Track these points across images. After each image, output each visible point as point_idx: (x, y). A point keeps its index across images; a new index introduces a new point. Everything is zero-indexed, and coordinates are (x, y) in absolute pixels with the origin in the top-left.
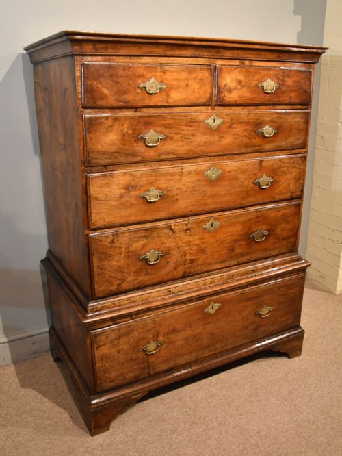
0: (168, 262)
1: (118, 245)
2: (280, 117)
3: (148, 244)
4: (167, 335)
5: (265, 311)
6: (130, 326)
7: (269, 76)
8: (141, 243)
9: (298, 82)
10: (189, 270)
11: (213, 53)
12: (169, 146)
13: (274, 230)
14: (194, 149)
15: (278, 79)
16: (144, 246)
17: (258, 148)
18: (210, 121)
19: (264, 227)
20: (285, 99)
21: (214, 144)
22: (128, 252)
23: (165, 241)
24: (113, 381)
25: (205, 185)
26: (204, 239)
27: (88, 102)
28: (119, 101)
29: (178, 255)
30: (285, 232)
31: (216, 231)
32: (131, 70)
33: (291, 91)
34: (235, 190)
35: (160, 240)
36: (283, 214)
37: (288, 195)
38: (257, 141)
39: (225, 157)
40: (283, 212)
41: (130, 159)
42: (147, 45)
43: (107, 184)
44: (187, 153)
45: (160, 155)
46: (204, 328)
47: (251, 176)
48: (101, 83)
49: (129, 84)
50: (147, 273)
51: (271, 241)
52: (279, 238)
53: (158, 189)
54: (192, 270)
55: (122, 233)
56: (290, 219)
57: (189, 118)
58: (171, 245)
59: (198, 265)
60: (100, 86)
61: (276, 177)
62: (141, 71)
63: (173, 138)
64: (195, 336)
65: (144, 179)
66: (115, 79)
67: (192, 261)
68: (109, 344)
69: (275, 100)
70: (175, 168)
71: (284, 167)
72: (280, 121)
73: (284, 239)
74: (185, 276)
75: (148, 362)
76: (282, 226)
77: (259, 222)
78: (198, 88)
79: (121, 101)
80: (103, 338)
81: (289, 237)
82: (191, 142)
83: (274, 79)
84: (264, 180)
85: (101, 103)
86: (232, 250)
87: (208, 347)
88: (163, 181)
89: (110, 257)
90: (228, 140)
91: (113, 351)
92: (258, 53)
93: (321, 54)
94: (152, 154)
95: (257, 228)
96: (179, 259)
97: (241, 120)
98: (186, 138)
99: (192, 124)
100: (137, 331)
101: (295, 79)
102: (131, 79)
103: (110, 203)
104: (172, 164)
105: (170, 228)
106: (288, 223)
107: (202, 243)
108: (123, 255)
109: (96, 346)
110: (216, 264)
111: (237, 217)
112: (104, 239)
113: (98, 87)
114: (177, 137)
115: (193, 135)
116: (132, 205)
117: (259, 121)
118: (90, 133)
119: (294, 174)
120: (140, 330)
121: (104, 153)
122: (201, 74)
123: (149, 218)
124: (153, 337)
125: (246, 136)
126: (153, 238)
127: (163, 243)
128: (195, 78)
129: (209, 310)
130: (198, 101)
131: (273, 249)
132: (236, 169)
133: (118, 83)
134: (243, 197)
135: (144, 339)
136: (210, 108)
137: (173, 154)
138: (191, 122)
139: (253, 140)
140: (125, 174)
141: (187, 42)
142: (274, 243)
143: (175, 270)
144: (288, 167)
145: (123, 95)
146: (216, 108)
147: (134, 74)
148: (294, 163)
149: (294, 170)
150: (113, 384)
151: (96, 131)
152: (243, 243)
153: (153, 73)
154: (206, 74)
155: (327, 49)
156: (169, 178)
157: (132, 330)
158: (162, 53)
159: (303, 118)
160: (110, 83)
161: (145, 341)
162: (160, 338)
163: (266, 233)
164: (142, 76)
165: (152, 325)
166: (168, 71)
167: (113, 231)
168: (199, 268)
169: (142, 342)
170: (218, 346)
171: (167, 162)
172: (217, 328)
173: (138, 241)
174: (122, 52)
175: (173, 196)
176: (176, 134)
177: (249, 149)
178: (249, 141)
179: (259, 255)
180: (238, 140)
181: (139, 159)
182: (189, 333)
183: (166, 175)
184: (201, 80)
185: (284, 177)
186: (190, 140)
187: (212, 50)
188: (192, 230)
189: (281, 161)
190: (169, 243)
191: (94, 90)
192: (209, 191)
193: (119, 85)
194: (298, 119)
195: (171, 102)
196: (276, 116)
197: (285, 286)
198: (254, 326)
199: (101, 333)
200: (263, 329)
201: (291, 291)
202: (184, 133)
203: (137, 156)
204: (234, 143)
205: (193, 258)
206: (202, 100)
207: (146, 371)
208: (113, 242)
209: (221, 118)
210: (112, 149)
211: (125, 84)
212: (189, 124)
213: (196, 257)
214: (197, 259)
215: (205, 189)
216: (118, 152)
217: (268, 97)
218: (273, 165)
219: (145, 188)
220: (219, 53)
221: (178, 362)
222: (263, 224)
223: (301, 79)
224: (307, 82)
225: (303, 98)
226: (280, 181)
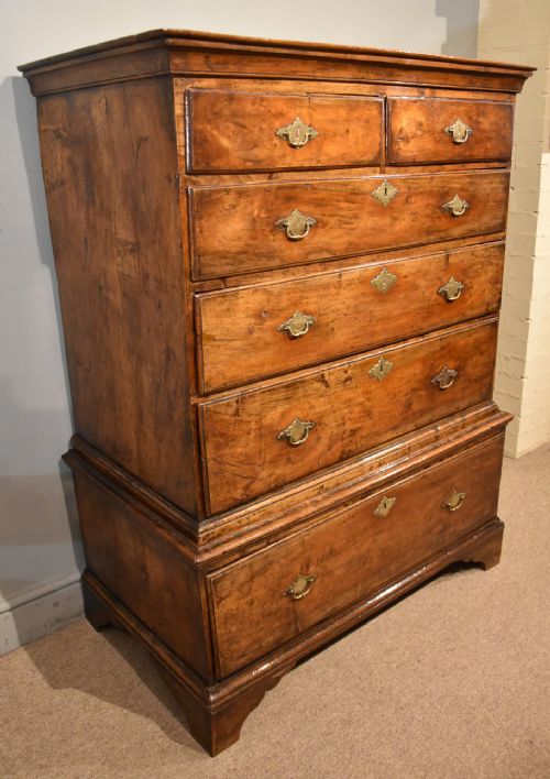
0: (319, 438)
1: (244, 417)
2: (473, 183)
3: (290, 410)
4: (322, 561)
5: (454, 501)
6: (267, 556)
7: (459, 115)
8: (280, 410)
9: (496, 123)
10: (348, 448)
11: (382, 77)
12: (322, 238)
13: (463, 368)
14: (356, 241)
15: (470, 118)
16: (283, 415)
17: (443, 234)
18: (379, 192)
19: (451, 364)
20: (479, 152)
21: (384, 231)
22: (260, 429)
23: (314, 402)
24: (242, 657)
25: (372, 301)
26: (370, 392)
27: (197, 163)
28: (246, 160)
29: (333, 425)
30: (477, 370)
31: (388, 377)
32: (265, 104)
33: (487, 139)
34: (413, 307)
35: (308, 403)
36: (476, 340)
37: (482, 310)
38: (443, 223)
39: (398, 252)
40: (475, 336)
41: (264, 263)
42: (290, 60)
43: (228, 310)
44: (347, 249)
45: (309, 253)
46: (374, 541)
47: (434, 282)
48: (217, 128)
49: (261, 130)
50: (289, 460)
51: (460, 385)
52: (470, 381)
53: (305, 313)
54: (353, 447)
55: (250, 397)
56: (484, 347)
57: (350, 187)
58: (324, 408)
59: (362, 437)
60: (215, 132)
61: (468, 281)
62: (280, 106)
63: (327, 224)
64: (360, 558)
65: (285, 297)
66: (240, 120)
67: (353, 432)
68: (236, 593)
69: (467, 153)
70: (328, 275)
71: (477, 263)
72: (472, 188)
73: (477, 381)
74: (345, 457)
75: (295, 612)
76: (475, 359)
78: (363, 136)
79: (249, 161)
80: (227, 583)
81: (482, 377)
82: (353, 229)
83: (466, 120)
84: (452, 285)
85: (217, 164)
86: (409, 406)
87: (379, 572)
88: (311, 300)
89: (233, 440)
90: (403, 223)
91: (243, 604)
92: (444, 76)
93: (525, 78)
94: (295, 252)
95: (441, 366)
96: (336, 431)
97: (421, 189)
98: (346, 223)
99: (354, 197)
100: (278, 562)
101: (492, 118)
102: (264, 120)
103: (233, 343)
104: (325, 269)
105: (322, 379)
106: (482, 353)
107: (368, 399)
108: (253, 434)
109: (216, 600)
110: (386, 432)
111: (414, 351)
112: (223, 410)
113: (212, 135)
114: (333, 221)
115: (356, 217)
116: (267, 345)
117: (446, 189)
118: (201, 219)
119: (490, 274)
120: (283, 561)
121: (223, 255)
122: (367, 112)
123: (293, 364)
124: (302, 568)
125: (428, 216)
126: (297, 399)
127: (312, 407)
128: (358, 119)
129: (382, 511)
130: (363, 158)
131: (462, 398)
132: (414, 271)
133: (244, 127)
134: (423, 318)
135: (288, 574)
136: (378, 169)
137: (328, 251)
138: (354, 195)
139: (438, 223)
140: (256, 290)
141: (349, 56)
142: (463, 389)
143: (329, 449)
144: (482, 263)
145: (253, 148)
146: (387, 169)
147: (270, 111)
148: (489, 256)
149: (491, 267)
150: (243, 660)
151: (210, 216)
152: (423, 393)
153: (298, 111)
154: (374, 111)
155: (535, 69)
156: (322, 292)
157: (271, 563)
158: (310, 75)
159: (501, 182)
160: (232, 127)
161: (290, 577)
162: (312, 569)
163: (452, 372)
164: (280, 115)
165: (300, 550)
166: (320, 105)
167: (238, 392)
168: (363, 441)
169: (285, 580)
170: (393, 567)
171: (317, 266)
172: (391, 539)
173: (274, 408)
174: (251, 70)
175: (328, 324)
176: (331, 216)
177: (432, 238)
178: (431, 224)
179: (444, 410)
180: (417, 223)
181: (277, 262)
182: (353, 552)
183: (316, 288)
184: (367, 121)
185: (477, 280)
186: (352, 226)
187: (382, 71)
188: (353, 380)
189: (473, 254)
190: (320, 406)
191: (206, 141)
192: (379, 310)
193: (245, 131)
194: (495, 185)
195: (324, 161)
196: (467, 180)
197: (481, 456)
198: (440, 527)
199: (224, 576)
200: (452, 529)
201: (487, 463)
202: (343, 213)
203: (274, 258)
204: (412, 227)
205: (354, 426)
206: (369, 157)
207: (293, 629)
208: (237, 413)
209: (395, 186)
210: (236, 246)
211: (256, 130)
212: (350, 197)
213: (358, 425)
214: (360, 428)
215: (371, 308)
216: (245, 253)
217: (458, 149)
218: (462, 261)
219: (286, 313)
220: (391, 75)
221: (338, 604)
222: (449, 359)
223: (500, 119)
224: (507, 124)
225: (503, 149)
226: (472, 288)
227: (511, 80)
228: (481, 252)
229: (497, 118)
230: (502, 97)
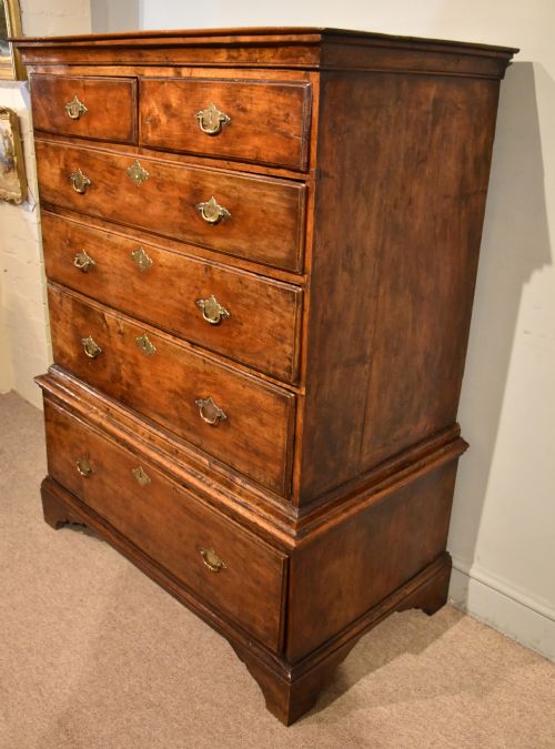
0: (105, 366)
1: (64, 309)
2: (235, 188)
3: (87, 326)
4: (98, 465)
5: (212, 558)
7: (213, 99)
8: (81, 321)
9: (270, 113)
10: (126, 396)
11: (136, 56)
12: (95, 198)
13: (236, 420)
15: (228, 104)
16: (83, 326)
17: (200, 239)
18: (132, 170)
19: (218, 400)
21: (140, 210)
22: (73, 325)
23: (100, 333)
25: (133, 274)
26: (138, 360)
28: (52, 125)
29: (114, 364)
32: (60, 85)
33: (255, 133)
34: (169, 302)
35: (97, 330)
36: (252, 399)
37: (261, 364)
39: (161, 239)
40: (251, 392)
41: (66, 202)
44: (112, 215)
46: (133, 498)
47: (192, 288)
48: (40, 101)
49: (59, 104)
50: (88, 365)
52: (247, 444)
53: (87, 253)
54: (130, 399)
55: (67, 297)
56: (266, 417)
57: (111, 161)
58: (107, 345)
59: (135, 397)
61: (235, 312)
62: (66, 87)
63: (98, 187)
64: (123, 499)
65: (76, 234)
66: (49, 97)
67: (128, 385)
69: (226, 149)
70: (103, 232)
71: (248, 296)
72: (234, 195)
73: (257, 453)
76: (251, 422)
77: (209, 384)
78: (118, 115)
81: (265, 456)
82: (115, 199)
83: (222, 104)
84: (212, 306)
85: (42, 125)
87: (139, 532)
88: (91, 246)
90: (157, 209)
94: (81, 203)
95: (205, 393)
96: (115, 372)
97: (171, 179)
98: (109, 191)
99: (113, 171)
100: (73, 431)
101: (264, 105)
102: (59, 98)
104: (103, 226)
105: (103, 316)
106: (262, 423)
107: (137, 365)
108: (69, 326)
111: (176, 352)
112: (55, 295)
113: (39, 106)
114: (101, 186)
115: (116, 188)
117: (198, 187)
119: (270, 323)
120: (75, 434)
121: (48, 188)
122: (121, 93)
125: (179, 210)
126: (90, 321)
127: (98, 336)
128: (114, 100)
129: (137, 473)
130: (120, 136)
131: (236, 456)
132: (169, 264)
133: (50, 101)
136: (137, 149)
137: (100, 210)
138: (113, 167)
139: (192, 222)
140: (63, 220)
142: (238, 447)
143: (113, 383)
144: (256, 301)
145: (55, 117)
146: (145, 150)
148: (268, 296)
151: (41, 159)
152: (186, 405)
153: (76, 90)
154: (126, 93)
156: (97, 243)
158: (85, 61)
159: (281, 199)
160: (46, 101)
161: (79, 451)
163: (220, 412)
164: (67, 93)
166: (88, 86)
167: (61, 288)
171: (99, 222)
172: (148, 515)
173: (78, 317)
175: (103, 272)
176: (100, 182)
177: (188, 237)
178: (185, 221)
180: (169, 215)
182: (117, 487)
184: (120, 102)
188: (124, 337)
189: (241, 281)
190: (105, 339)
191: (37, 109)
192: (137, 284)
195: (92, 133)
196: (227, 183)
197: (245, 545)
200: (211, 588)
202: (107, 182)
203: (71, 201)
204: (164, 217)
205: (129, 380)
206: (124, 135)
209: (145, 169)
210: (52, 185)
211: (56, 104)
212: (111, 169)
213: (132, 382)
214: (133, 386)
215: (133, 280)
216: (56, 191)
217: (208, 141)
218: (226, 282)
219: (77, 247)
222: (216, 392)
223: (278, 108)
224: (291, 115)
225: (282, 152)
226: (241, 324)
227: (293, 50)
228: (252, 286)
229: (273, 105)
230: (291, 76)
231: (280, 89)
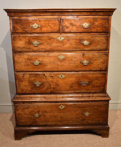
0: (44, 87)
1: (25, 78)
2: (92, 38)
3: (36, 79)
4: (43, 112)
5: (87, 114)
6: (28, 106)
7: (86, 22)
8: (33, 78)
9: (101, 23)
10: (53, 91)
11: (60, 14)
12: (42, 47)
13: (91, 82)
14: (53, 48)
15: (90, 22)
16: (34, 80)
17: (81, 49)
18: (59, 38)
19: (86, 80)
20: (94, 30)
21: (61, 47)
22: (29, 81)
23: (42, 79)
24: (22, 123)
25: (57, 61)
26: (58, 81)
27: (13, 31)
28: (23, 31)
29: (48, 85)
30: (97, 84)
31: (64, 78)
32: (27, 21)
33: (98, 27)
34: (71, 64)
35: (41, 79)
36: (96, 77)
37: (99, 69)
38: (81, 46)
40: (96, 75)
41: (28, 50)
43: (20, 57)
44: (50, 49)
45: (39, 49)
46: (58, 114)
47: (79, 60)
48: (17, 25)
49: (27, 25)
50: (36, 89)
51: (90, 87)
52: (95, 86)
53: (38, 61)
54: (54, 91)
55: (26, 74)
56: (100, 79)
57: (50, 37)
58: (45, 81)
59: (56, 90)
60: (17, 26)
61: (92, 61)
62: (31, 21)
63: (44, 44)
64: (54, 116)
65: (33, 57)
66: (22, 24)
67: (54, 88)
68: (21, 110)
69: (89, 31)
71: (95, 57)
72: (92, 39)
73: (97, 87)
74: (51, 93)
75: (35, 120)
76: (96, 81)
77: (84, 78)
78: (53, 27)
79: (24, 31)
80: (19, 107)
81: (99, 86)
82: (51, 46)
83: (88, 22)
84: (85, 62)
85: (17, 31)
86: (72, 87)
87: (61, 121)
88: (40, 58)
90: (67, 45)
91: (22, 113)
92: (80, 13)
93: (113, 11)
94: (36, 49)
95: (82, 80)
96: (48, 87)
97: (73, 38)
98: (49, 44)
99: (51, 39)
100: (31, 108)
101: (100, 22)
102: (27, 24)
103: (21, 64)
104: (45, 53)
105: (44, 75)
106: (99, 80)
107: (58, 82)
108: (27, 82)
109: (16, 110)
110: (64, 91)
111: (73, 74)
112: (20, 75)
113: (16, 26)
115: (52, 43)
116: (29, 65)
117: (82, 39)
119: (101, 61)
120: (32, 108)
121: (19, 47)
123: (36, 70)
124: (37, 112)
125: (75, 44)
126: (38, 77)
127: (41, 80)
128: (52, 23)
129: (60, 107)
130: (54, 31)
131: (91, 90)
132: (71, 56)
133: (23, 25)
134: (75, 68)
135: (34, 111)
136: (59, 33)
137: (45, 50)
139: (79, 46)
140: (26, 55)
142: (92, 88)
143: (47, 90)
144: (98, 58)
145: (25, 29)
146: (62, 34)
147: (28, 22)
148: (101, 56)
149: (101, 59)
151: (16, 40)
152: (76, 85)
153: (35, 22)
154: (57, 21)
155: (116, 9)
156: (43, 57)
157: (29, 107)
158: (39, 15)
159: (105, 38)
160: (20, 25)
161: (34, 112)
162: (40, 113)
163: (87, 83)
164: (31, 23)
165: (37, 107)
166: (41, 21)
167: (23, 73)
168: (57, 91)
170: (65, 122)
171: (43, 52)
172: (64, 115)
173: (32, 78)
174: (24, 15)
175: (45, 64)
176: (45, 42)
177: (77, 50)
178: (77, 46)
179: (85, 91)
180: (72, 46)
181: (31, 50)
182: (52, 114)
183: (41, 56)
184: (54, 23)
185: (96, 61)
187: (59, 13)
188: (53, 77)
189: (93, 55)
190: (44, 80)
191: (15, 27)
192: (59, 63)
193: (23, 26)
195: (43, 31)
196: (90, 37)
197: (97, 106)
198: (82, 119)
199: (18, 106)
200: (86, 121)
201: (100, 109)
202: (48, 42)
203: (31, 49)
204: (70, 47)
205: (54, 87)
206: (55, 31)
207: (35, 123)
208: (23, 76)
209: (64, 37)
210: (21, 46)
211: (25, 25)
212: (50, 39)
213: (55, 87)
214: (56, 88)
215: (57, 63)
216: (24, 48)
217: (86, 30)
218: (89, 56)
219: (34, 60)
220: (62, 13)
221: (47, 123)
222: (86, 79)
223: (103, 22)
224: (106, 23)
225: (104, 30)
226: (94, 63)
227: (107, 12)
228: (96, 55)
229: (102, 22)
230: (105, 17)
231: (104, 19)
